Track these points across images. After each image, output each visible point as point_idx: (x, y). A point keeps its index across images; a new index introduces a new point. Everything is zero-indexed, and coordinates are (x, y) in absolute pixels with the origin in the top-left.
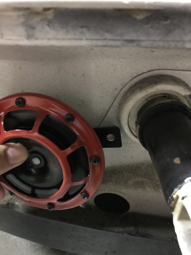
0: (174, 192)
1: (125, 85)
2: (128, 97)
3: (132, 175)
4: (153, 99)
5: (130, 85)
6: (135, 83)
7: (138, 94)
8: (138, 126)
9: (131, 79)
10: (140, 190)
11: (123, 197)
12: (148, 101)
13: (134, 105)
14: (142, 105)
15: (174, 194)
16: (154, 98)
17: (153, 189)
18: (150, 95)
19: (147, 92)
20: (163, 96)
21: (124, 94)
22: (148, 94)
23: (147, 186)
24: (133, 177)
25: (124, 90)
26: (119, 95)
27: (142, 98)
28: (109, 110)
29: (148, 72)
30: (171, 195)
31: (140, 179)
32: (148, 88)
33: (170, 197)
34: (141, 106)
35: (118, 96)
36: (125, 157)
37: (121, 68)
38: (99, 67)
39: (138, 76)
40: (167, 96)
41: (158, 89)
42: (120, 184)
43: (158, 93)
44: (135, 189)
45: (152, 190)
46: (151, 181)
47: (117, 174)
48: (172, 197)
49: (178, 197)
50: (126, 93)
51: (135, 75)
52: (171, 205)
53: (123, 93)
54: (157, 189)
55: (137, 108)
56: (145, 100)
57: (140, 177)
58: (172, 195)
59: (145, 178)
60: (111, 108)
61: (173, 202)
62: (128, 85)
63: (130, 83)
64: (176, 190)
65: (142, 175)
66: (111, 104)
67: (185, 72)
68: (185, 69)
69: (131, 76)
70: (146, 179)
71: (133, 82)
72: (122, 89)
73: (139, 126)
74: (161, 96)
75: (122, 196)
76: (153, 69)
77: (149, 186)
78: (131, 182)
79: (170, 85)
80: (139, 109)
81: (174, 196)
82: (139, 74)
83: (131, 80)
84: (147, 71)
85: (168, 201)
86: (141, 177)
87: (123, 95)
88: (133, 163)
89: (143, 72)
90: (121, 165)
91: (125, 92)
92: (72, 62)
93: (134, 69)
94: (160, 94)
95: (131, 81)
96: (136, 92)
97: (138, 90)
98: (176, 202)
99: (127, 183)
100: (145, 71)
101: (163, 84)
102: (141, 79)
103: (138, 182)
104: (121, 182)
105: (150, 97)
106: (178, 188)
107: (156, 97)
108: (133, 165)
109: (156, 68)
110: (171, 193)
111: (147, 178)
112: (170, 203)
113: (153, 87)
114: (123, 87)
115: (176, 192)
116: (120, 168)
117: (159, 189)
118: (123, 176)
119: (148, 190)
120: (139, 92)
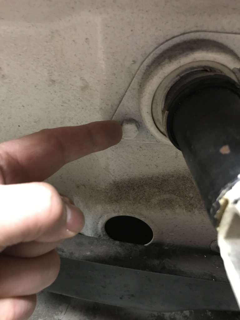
0: (220, 195)
1: (147, 56)
2: (152, 71)
3: (157, 190)
4: (187, 74)
5: (155, 56)
6: (162, 52)
7: (167, 65)
8: (166, 112)
9: (156, 46)
10: (168, 211)
11: (143, 221)
12: (181, 77)
13: (161, 83)
14: (172, 83)
15: (220, 198)
16: (189, 73)
17: (186, 210)
18: (184, 68)
19: (180, 62)
20: (202, 70)
21: (147, 69)
22: (180, 67)
23: (178, 206)
24: (158, 193)
25: (145, 64)
26: (139, 71)
27: (172, 72)
28: (125, 94)
29: (181, 35)
30: (215, 200)
31: (167, 196)
32: (180, 58)
33: (214, 205)
34: (170, 85)
35: (137, 73)
36: (147, 165)
37: (142, 28)
38: (109, 27)
39: (167, 41)
40: (208, 70)
41: (195, 59)
42: (140, 203)
43: (195, 65)
44: (161, 209)
45: (184, 211)
46: (182, 199)
47: (136, 190)
48: (218, 203)
49: (227, 202)
50: (149, 67)
51: (162, 40)
52: (216, 216)
53: (145, 68)
54: (191, 210)
55: (165, 89)
56: (177, 76)
57: (167, 193)
58: (217, 199)
59: (175, 194)
60: (128, 91)
61: (218, 212)
62: (152, 55)
63: (154, 52)
64: (223, 191)
65: (171, 191)
66: (127, 85)
67: (234, 35)
68: (234, 32)
69: (156, 42)
70: (175, 197)
71: (159, 51)
72: (144, 61)
73: (168, 112)
74: (199, 69)
75: (143, 219)
76: (188, 31)
77: (179, 205)
78: (154, 201)
79: (213, 52)
80: (168, 89)
81: (221, 202)
82: (168, 38)
83: (156, 48)
84: (179, 34)
85: (211, 210)
86: (169, 194)
87: (145, 70)
88: (157, 175)
89: (173, 36)
90: (141, 176)
91: (147, 66)
92: (70, 20)
93: (160, 30)
94: (198, 67)
95: (156, 50)
96: (163, 63)
97: (167, 60)
98: (223, 211)
99: (149, 202)
100: (176, 34)
101: (203, 50)
102: (171, 46)
103: (164, 200)
104: (141, 201)
105: (183, 72)
106: (227, 188)
107: (192, 71)
108: (158, 177)
109: (193, 30)
110: (216, 198)
111: (176, 194)
112: (215, 213)
113: (188, 55)
114: (145, 59)
115: (224, 194)
116: (140, 182)
117: (194, 209)
118: (145, 192)
119: (178, 210)
120: (167, 63)
